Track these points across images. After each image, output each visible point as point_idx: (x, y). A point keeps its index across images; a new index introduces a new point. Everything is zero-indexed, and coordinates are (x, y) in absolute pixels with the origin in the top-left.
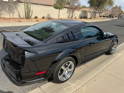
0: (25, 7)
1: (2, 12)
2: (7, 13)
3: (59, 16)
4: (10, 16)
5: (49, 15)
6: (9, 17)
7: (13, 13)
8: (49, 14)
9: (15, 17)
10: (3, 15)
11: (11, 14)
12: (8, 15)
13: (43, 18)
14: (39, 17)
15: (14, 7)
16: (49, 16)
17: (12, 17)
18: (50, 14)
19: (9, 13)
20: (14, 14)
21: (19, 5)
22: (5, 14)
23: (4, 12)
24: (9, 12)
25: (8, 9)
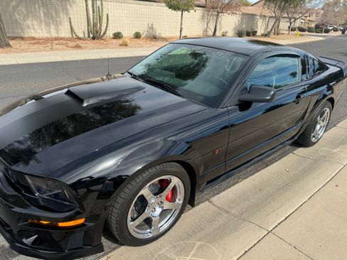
0: (87, 5)
1: (29, 22)
2: (40, 24)
3: (181, 31)
4: (50, 32)
5: (152, 28)
7: (57, 25)
8: (152, 25)
9: (62, 35)
11: (53, 27)
12: (45, 31)
14: (124, 35)
17: (54, 35)
18: (154, 26)
19: (47, 25)
22: (36, 27)
23: (35, 22)
24: (46, 23)
25: (45, 14)
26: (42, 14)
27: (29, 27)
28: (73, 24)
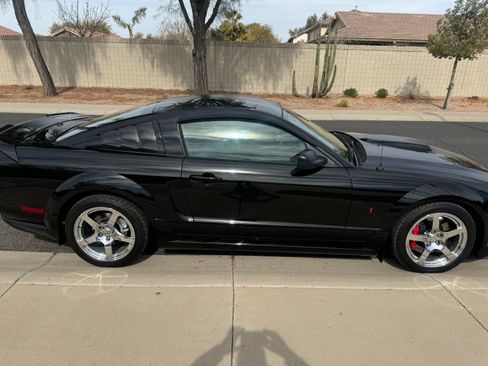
0: (318, 55)
1: (247, 77)
2: (258, 79)
3: (449, 89)
4: (265, 88)
5: (414, 83)
6: (263, 92)
7: (276, 79)
8: (416, 79)
9: (280, 91)
10: (247, 87)
11: (271, 82)
12: (262, 87)
13: (382, 94)
14: (360, 93)
15: (281, 59)
16: (411, 87)
17: (271, 92)
18: (417, 81)
19: (265, 79)
20: (280, 83)
21: (301, 53)
22: (254, 82)
23: (253, 77)
24: (265, 77)
25: (265, 67)
26: (262, 68)
27: (246, 82)
28: (296, 78)
